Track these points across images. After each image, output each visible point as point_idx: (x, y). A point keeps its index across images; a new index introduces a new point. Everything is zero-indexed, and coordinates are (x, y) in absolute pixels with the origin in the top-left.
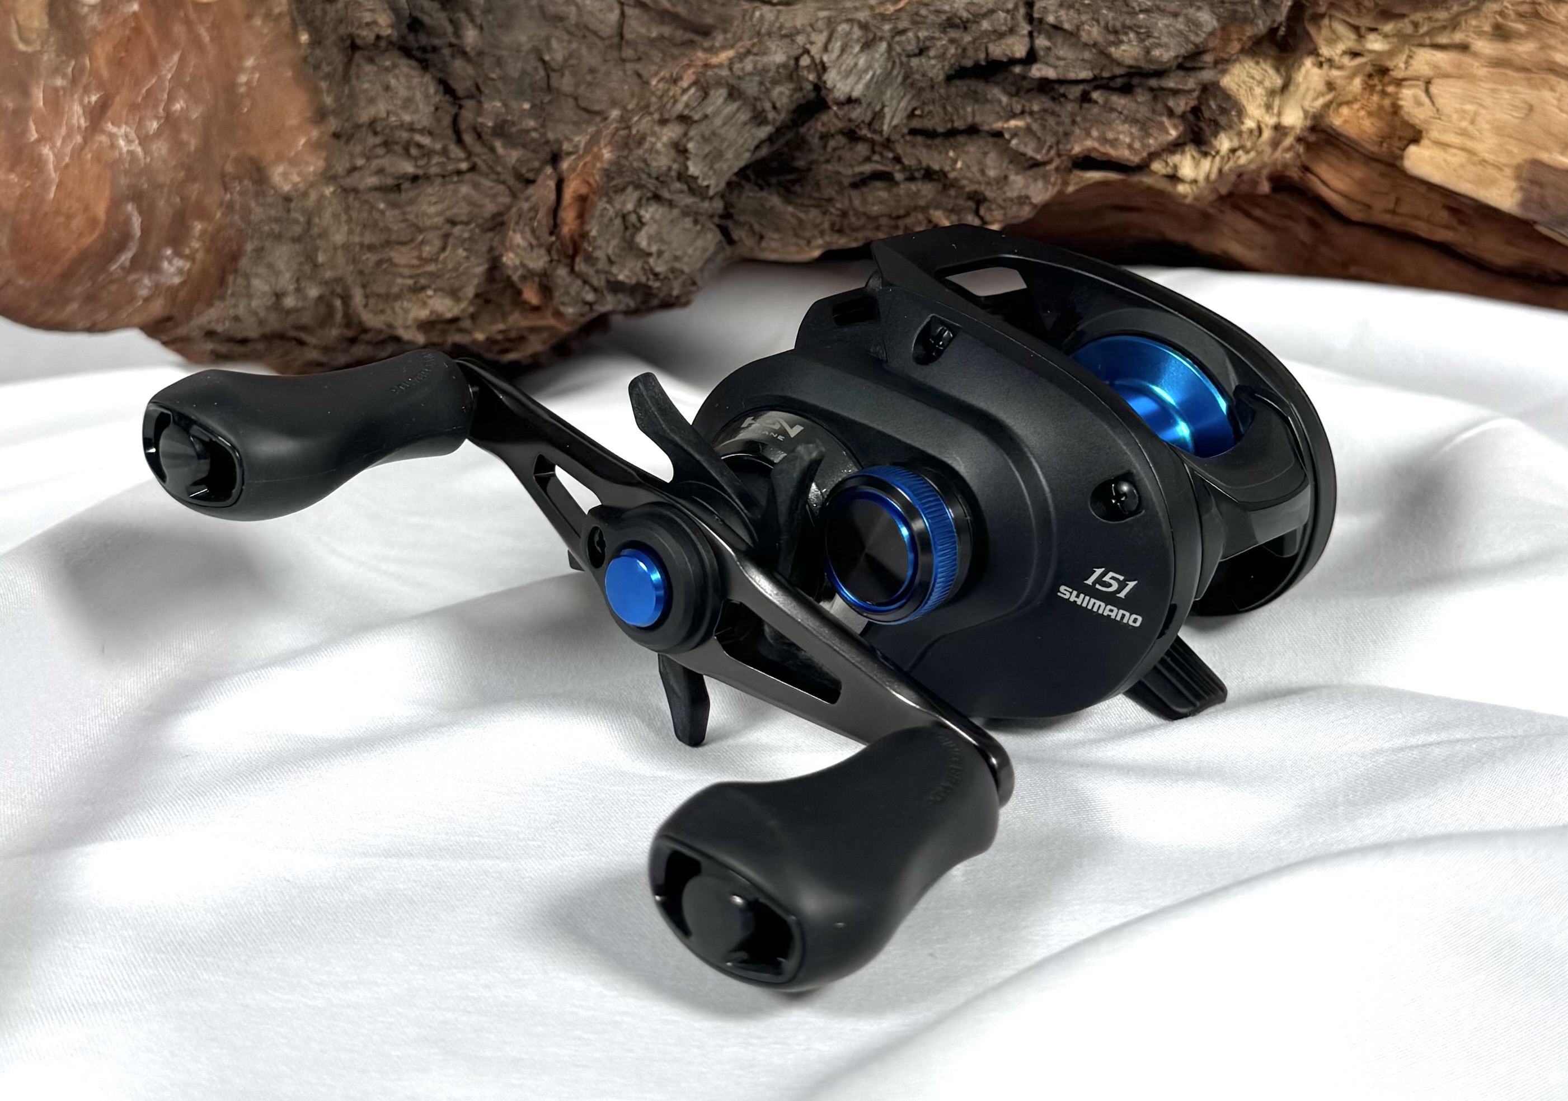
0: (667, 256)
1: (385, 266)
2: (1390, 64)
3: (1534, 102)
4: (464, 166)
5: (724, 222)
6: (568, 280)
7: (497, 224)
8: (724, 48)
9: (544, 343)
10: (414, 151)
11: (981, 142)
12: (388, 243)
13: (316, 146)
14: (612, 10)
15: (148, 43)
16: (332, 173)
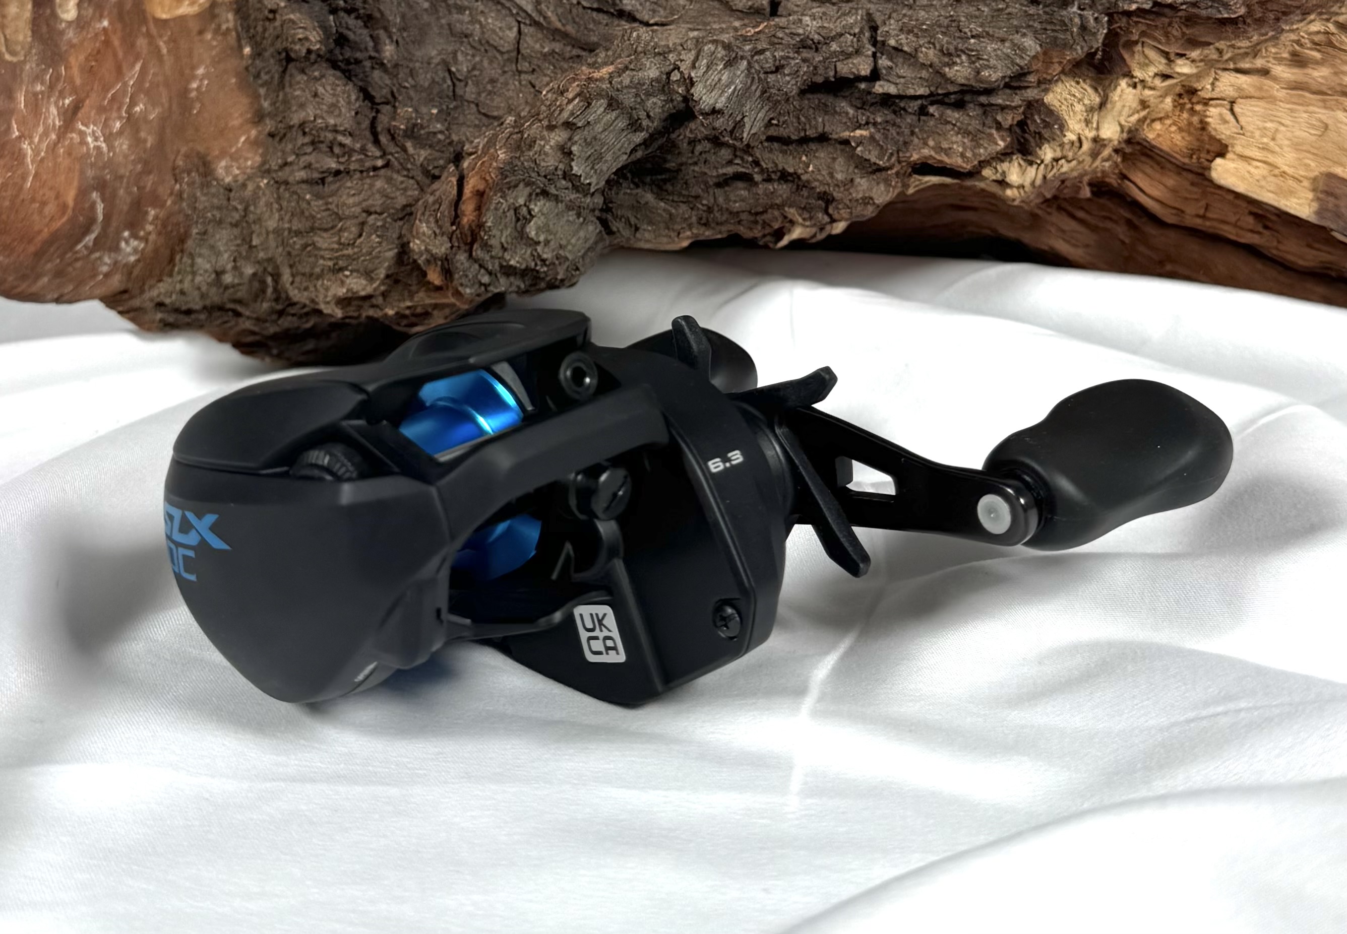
0: (553, 244)
1: (309, 249)
2: (1198, 85)
3: (1329, 122)
4: (380, 163)
5: (604, 215)
6: (467, 265)
7: (407, 214)
8: (605, 64)
9: (446, 318)
10: (337, 150)
11: (830, 149)
12: (312, 229)
13: (254, 143)
14: (510, 29)
15: (115, 55)
16: (267, 166)
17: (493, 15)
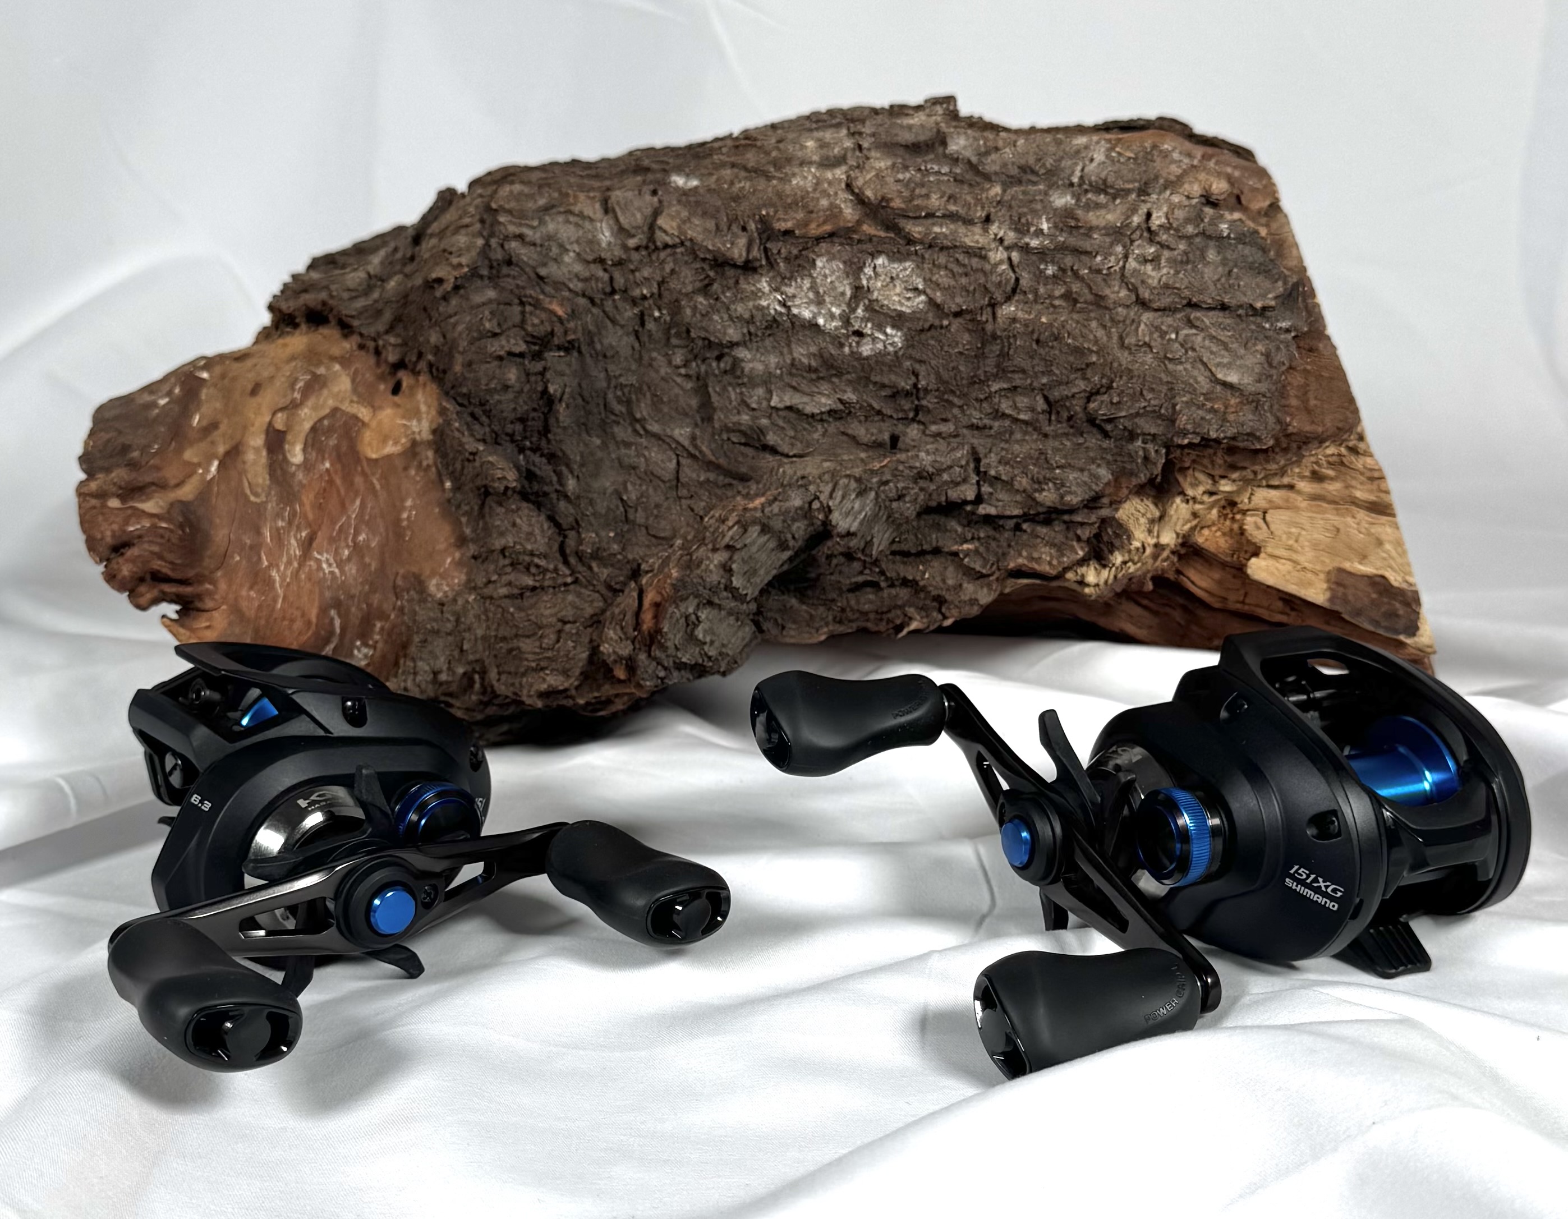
0: (717, 644)
1: (514, 653)
2: (1238, 500)
3: (1341, 527)
4: (569, 580)
5: (756, 618)
6: (647, 663)
7: (596, 622)
8: (757, 495)
9: (624, 704)
10: (533, 570)
11: (943, 560)
12: (516, 636)
13: (459, 564)
14: (670, 461)
15: (338, 491)
16: (473, 585)
17: (655, 449)
